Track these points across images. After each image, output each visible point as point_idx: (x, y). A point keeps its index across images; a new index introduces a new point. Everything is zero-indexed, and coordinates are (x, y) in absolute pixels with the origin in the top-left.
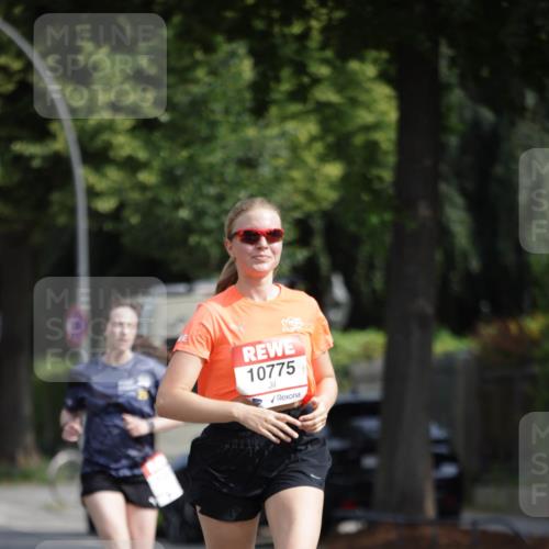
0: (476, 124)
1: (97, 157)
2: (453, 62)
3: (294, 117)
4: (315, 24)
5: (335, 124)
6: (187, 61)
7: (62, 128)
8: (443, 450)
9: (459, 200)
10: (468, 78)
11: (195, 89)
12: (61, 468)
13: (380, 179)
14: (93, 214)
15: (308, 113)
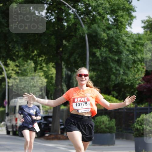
1: (9, 77)
2: (64, 65)
3: (40, 72)
4: (43, 58)
5: (46, 73)
6: (23, 64)
7: (4, 73)
8: (62, 123)
9: (65, 85)
10: (67, 67)
11: (25, 68)
12: (3, 124)
13: (53, 82)
14: (9, 86)
15: (42, 72)
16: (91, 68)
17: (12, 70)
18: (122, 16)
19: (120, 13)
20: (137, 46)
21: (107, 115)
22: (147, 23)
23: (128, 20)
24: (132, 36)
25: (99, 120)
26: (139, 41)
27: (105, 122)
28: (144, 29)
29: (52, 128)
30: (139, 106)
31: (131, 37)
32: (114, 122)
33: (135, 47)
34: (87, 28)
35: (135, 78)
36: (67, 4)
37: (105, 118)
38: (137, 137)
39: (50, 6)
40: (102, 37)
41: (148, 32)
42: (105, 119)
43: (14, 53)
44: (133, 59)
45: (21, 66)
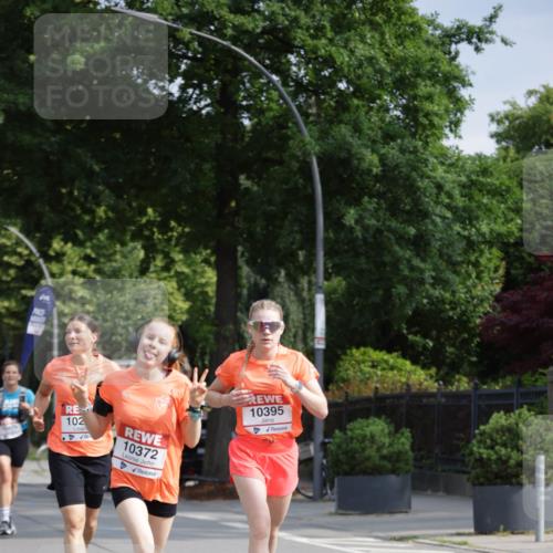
0: (256, 284)
2: (243, 255)
3: (165, 279)
4: (175, 234)
5: (186, 283)
6: (111, 251)
10: (251, 262)
11: (115, 265)
12: (44, 451)
13: (209, 310)
15: (171, 277)
16: (330, 265)
17: (74, 273)
18: (429, 98)
19: (424, 88)
20: (477, 196)
21: (383, 417)
22: (507, 123)
23: (447, 111)
24: (461, 163)
25: (358, 432)
26: (481, 179)
27: (377, 438)
28: (498, 142)
29: (206, 461)
30: (485, 387)
31: (457, 167)
32: (407, 438)
33: (471, 198)
34: (317, 134)
35: (473, 298)
36: (252, 59)
37: (377, 427)
38: (482, 484)
39: (195, 64)
40: (365, 165)
41: (512, 152)
42: (380, 427)
43: (78, 218)
44: (465, 237)
45: (102, 260)
